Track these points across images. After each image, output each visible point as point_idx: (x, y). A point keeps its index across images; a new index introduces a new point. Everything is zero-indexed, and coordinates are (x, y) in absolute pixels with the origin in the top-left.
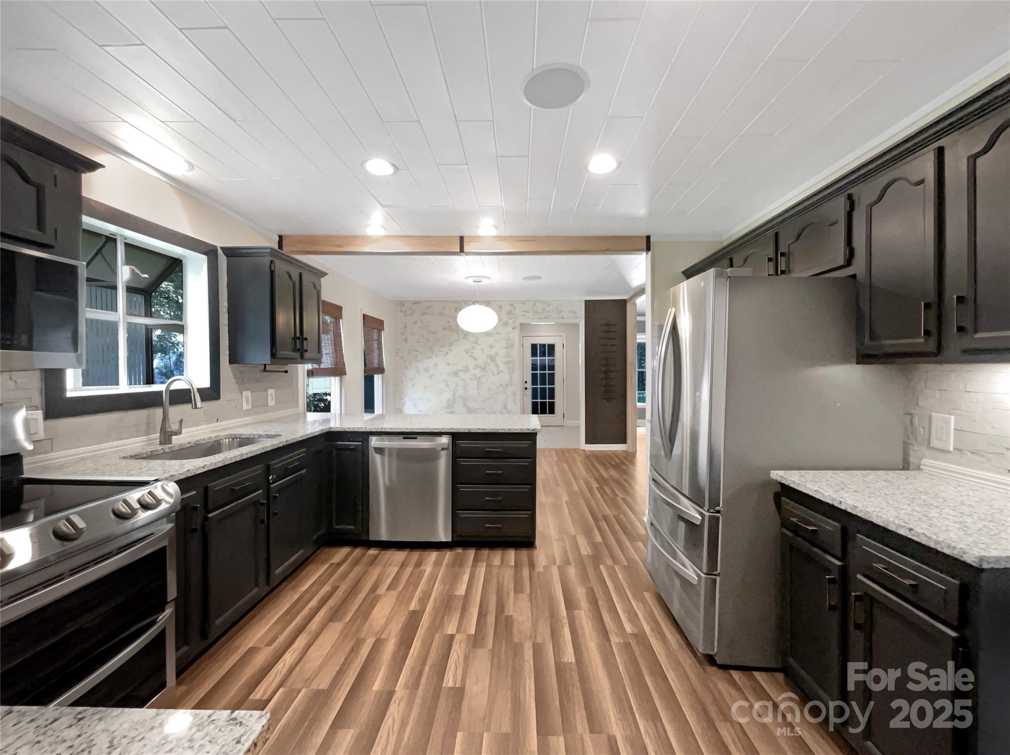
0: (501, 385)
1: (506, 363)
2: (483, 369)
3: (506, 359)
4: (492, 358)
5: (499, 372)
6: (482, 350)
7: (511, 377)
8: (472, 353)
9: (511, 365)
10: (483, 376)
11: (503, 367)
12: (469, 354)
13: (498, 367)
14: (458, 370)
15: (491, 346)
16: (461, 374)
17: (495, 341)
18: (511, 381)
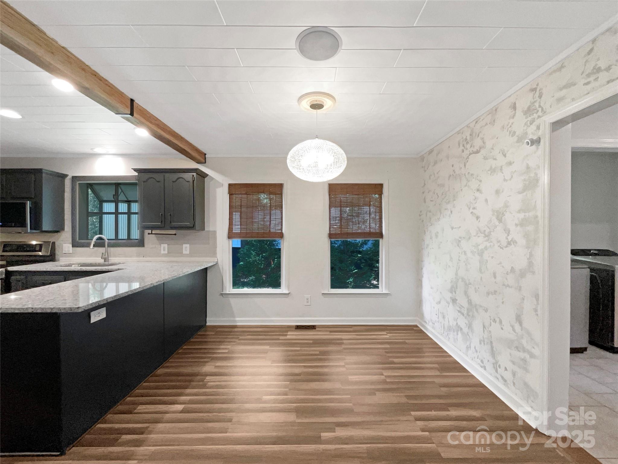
0: (513, 270)
1: (522, 224)
2: (487, 236)
3: (522, 216)
4: (500, 216)
5: (509, 243)
6: (486, 200)
7: (531, 255)
8: (474, 208)
9: (530, 228)
10: (486, 248)
11: (516, 234)
12: (471, 210)
13: (508, 232)
14: (460, 238)
15: (497, 192)
16: (463, 243)
17: (505, 180)
18: (530, 264)
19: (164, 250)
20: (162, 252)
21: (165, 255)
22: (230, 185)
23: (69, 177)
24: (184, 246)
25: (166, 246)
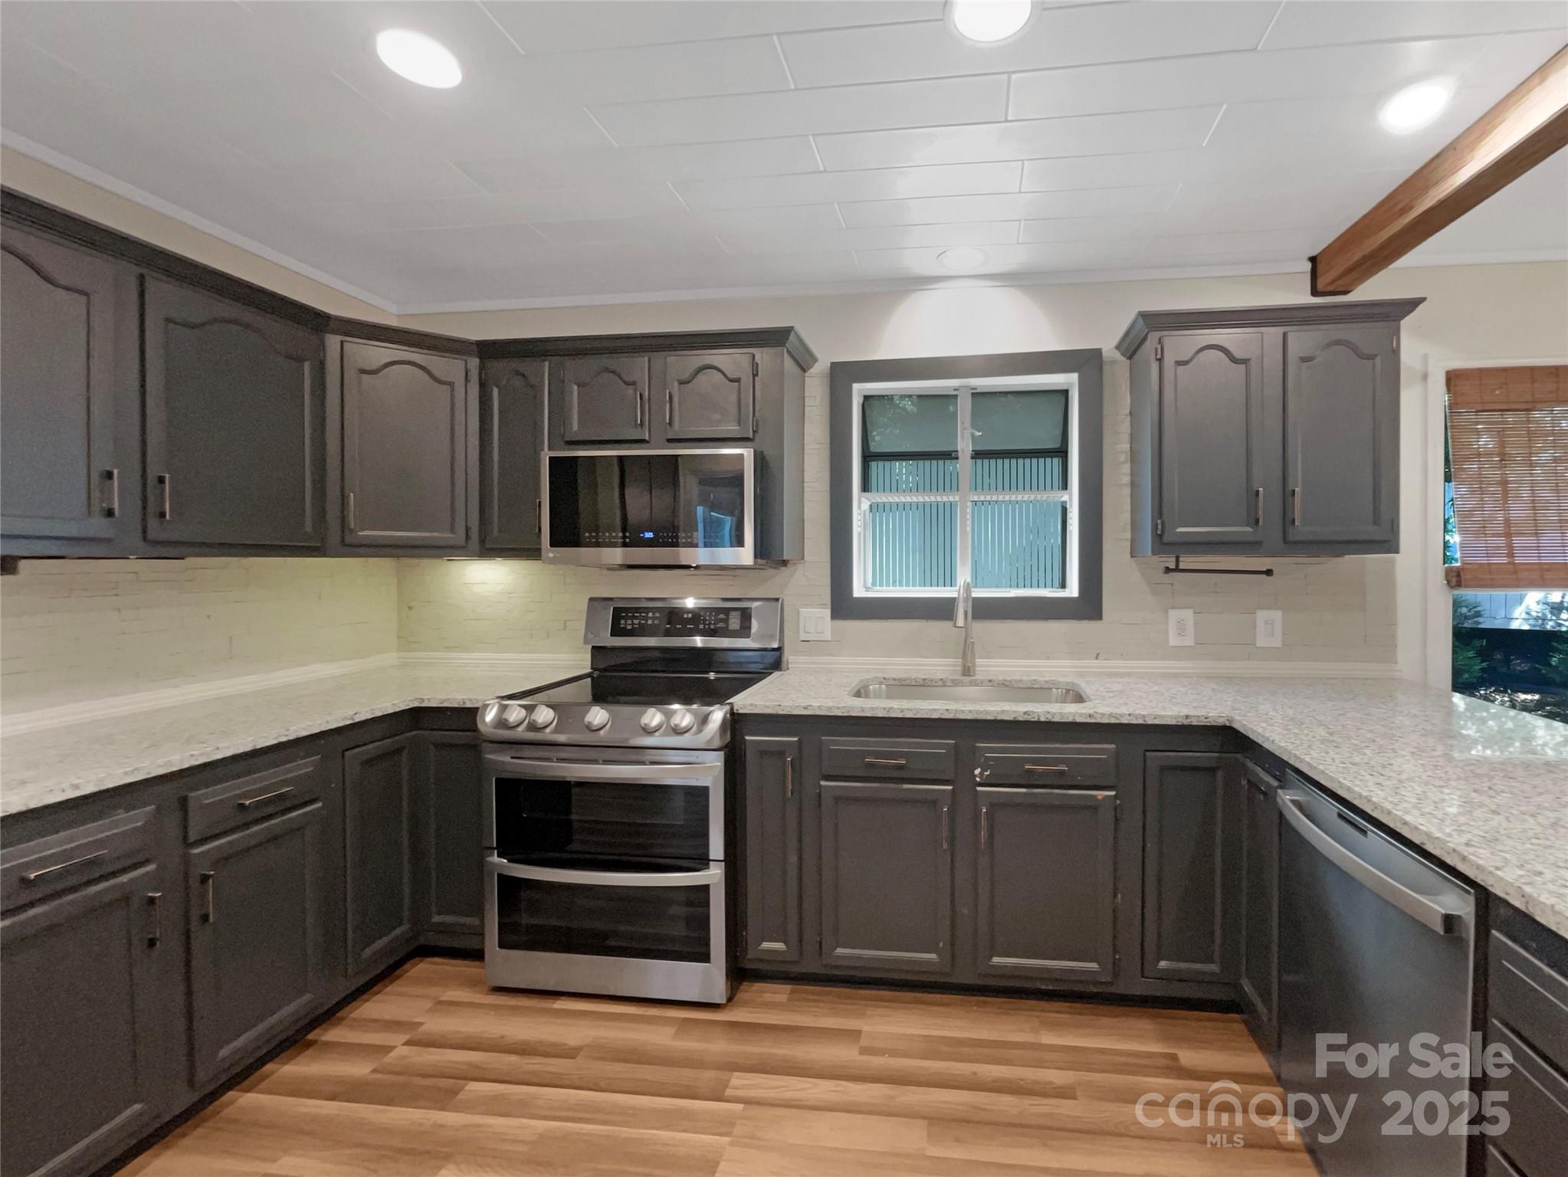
19: (1181, 632)
20: (1174, 641)
21: (1180, 653)
22: (1453, 379)
23: (821, 367)
24: (1262, 616)
25: (1188, 615)
